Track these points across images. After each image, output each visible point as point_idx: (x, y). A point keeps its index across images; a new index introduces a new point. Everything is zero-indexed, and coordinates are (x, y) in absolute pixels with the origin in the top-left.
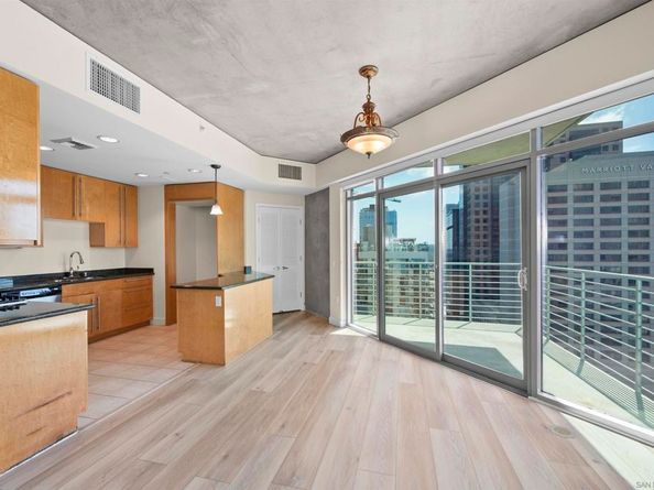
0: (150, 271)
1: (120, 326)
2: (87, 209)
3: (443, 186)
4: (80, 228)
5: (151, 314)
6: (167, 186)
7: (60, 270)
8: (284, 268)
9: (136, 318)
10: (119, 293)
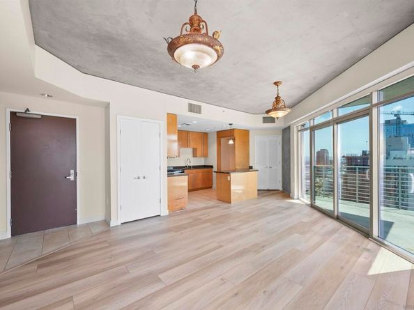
0: (212, 167)
1: (201, 186)
2: (192, 143)
3: (337, 123)
4: (190, 150)
5: (212, 184)
6: (218, 132)
7: (184, 165)
8: (270, 167)
9: (207, 185)
10: (201, 174)
